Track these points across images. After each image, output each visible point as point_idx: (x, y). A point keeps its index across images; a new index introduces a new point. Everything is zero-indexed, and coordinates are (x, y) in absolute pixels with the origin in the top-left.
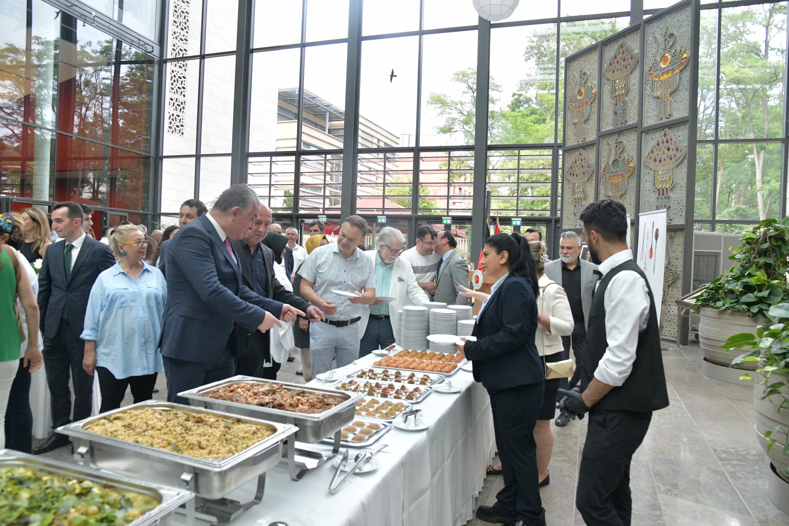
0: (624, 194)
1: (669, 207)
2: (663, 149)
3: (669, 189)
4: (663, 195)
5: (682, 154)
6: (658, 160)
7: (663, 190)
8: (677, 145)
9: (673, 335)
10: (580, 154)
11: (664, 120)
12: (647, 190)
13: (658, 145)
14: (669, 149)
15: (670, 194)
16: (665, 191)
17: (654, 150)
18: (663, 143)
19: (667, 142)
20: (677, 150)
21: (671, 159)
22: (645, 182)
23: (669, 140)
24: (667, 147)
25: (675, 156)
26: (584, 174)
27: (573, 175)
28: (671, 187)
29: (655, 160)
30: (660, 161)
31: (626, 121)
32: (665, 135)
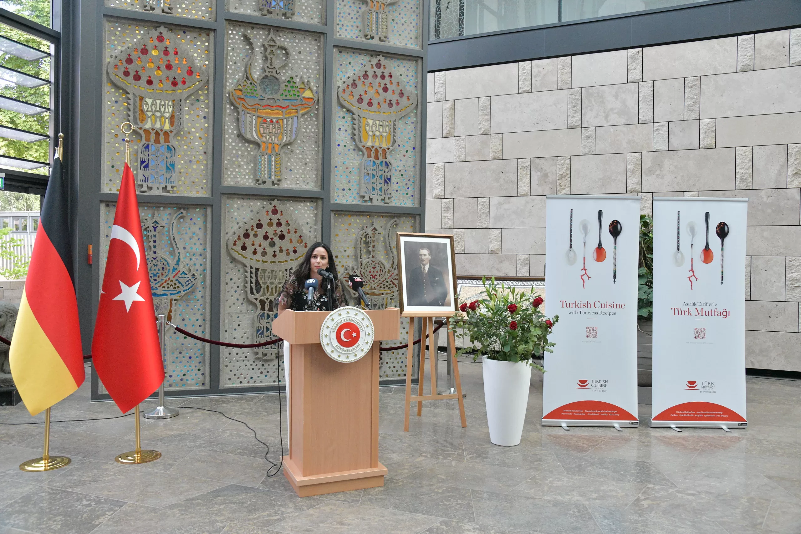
0: (289, 144)
1: (389, 179)
2: (376, 86)
3: (388, 152)
4: (377, 157)
5: (410, 102)
6: (366, 101)
7: (377, 151)
8: (400, 88)
9: (400, 372)
10: (161, 39)
11: (375, 41)
12: (342, 144)
13: (366, 76)
14: (385, 89)
15: (390, 159)
16: (380, 151)
17: (359, 83)
18: (375, 76)
19: (383, 77)
20: (401, 94)
21: (390, 105)
22: (337, 131)
23: (386, 74)
24: (383, 86)
25: (398, 103)
26: (175, 84)
27: (137, 78)
28: (391, 148)
29: (360, 100)
30: (370, 104)
31: (293, 14)
32: (379, 65)
